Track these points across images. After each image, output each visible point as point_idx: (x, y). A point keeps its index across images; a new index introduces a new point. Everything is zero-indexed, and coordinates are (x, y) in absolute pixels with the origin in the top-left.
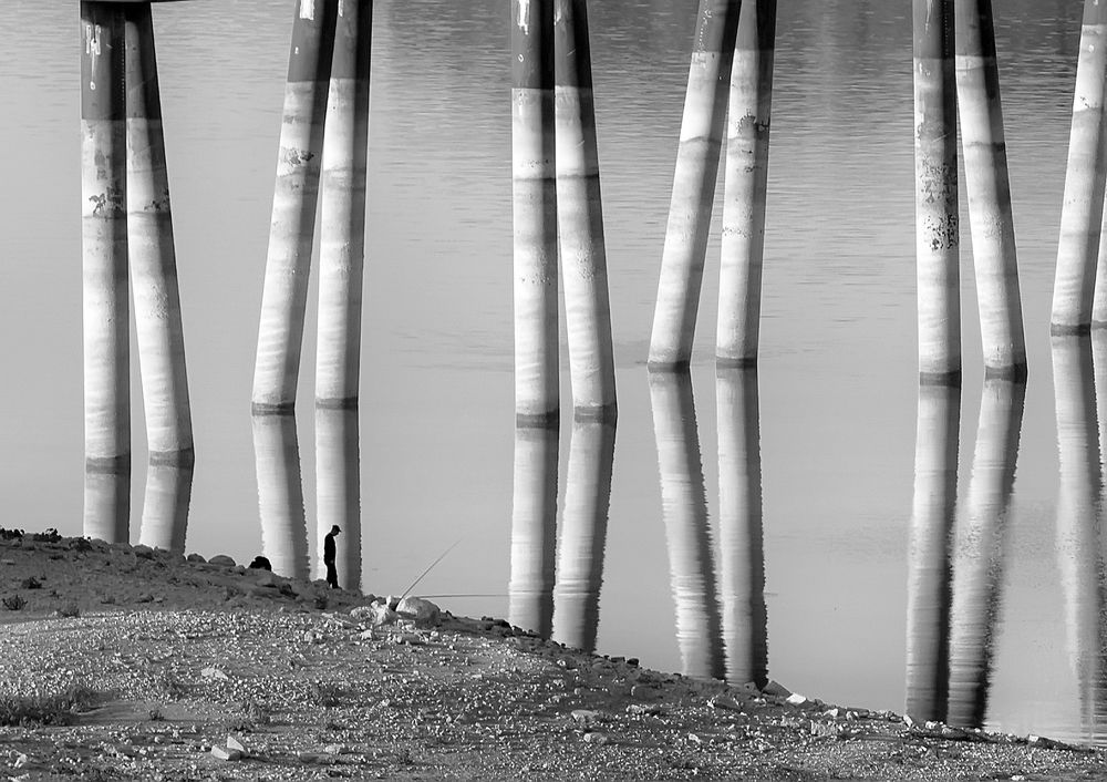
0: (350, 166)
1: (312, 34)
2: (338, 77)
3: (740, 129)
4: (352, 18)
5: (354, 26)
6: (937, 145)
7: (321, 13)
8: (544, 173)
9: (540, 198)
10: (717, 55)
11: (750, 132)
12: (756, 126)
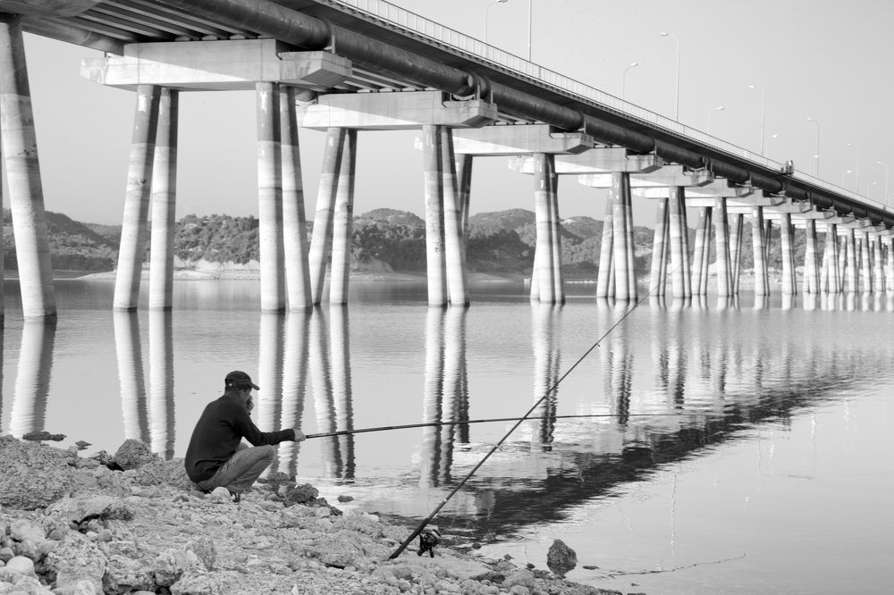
0: (167, 190)
1: (146, 119)
2: (160, 146)
3: (341, 208)
4: (168, 114)
5: (168, 119)
6: (436, 207)
7: (150, 108)
8: (276, 184)
9: (274, 197)
10: (333, 174)
11: (345, 209)
12: (348, 207)
